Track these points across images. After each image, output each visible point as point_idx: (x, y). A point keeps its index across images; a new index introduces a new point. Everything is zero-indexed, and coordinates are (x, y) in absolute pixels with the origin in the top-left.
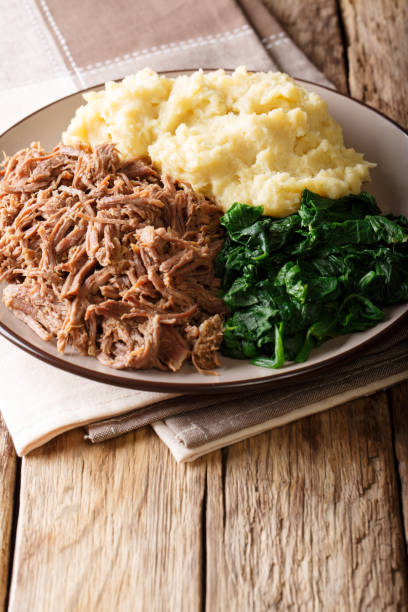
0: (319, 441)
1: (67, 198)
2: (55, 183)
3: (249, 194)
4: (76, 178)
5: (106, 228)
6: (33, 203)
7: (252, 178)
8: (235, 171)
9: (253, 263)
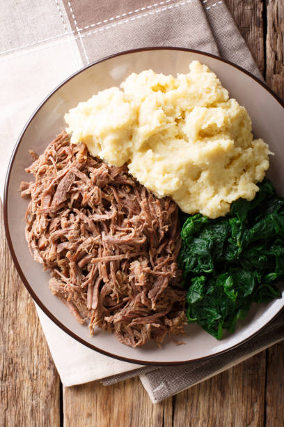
1: (81, 221)
2: (70, 205)
3: (197, 205)
4: (84, 202)
5: (111, 264)
6: (59, 227)
7: (199, 194)
8: (187, 188)
9: (203, 274)
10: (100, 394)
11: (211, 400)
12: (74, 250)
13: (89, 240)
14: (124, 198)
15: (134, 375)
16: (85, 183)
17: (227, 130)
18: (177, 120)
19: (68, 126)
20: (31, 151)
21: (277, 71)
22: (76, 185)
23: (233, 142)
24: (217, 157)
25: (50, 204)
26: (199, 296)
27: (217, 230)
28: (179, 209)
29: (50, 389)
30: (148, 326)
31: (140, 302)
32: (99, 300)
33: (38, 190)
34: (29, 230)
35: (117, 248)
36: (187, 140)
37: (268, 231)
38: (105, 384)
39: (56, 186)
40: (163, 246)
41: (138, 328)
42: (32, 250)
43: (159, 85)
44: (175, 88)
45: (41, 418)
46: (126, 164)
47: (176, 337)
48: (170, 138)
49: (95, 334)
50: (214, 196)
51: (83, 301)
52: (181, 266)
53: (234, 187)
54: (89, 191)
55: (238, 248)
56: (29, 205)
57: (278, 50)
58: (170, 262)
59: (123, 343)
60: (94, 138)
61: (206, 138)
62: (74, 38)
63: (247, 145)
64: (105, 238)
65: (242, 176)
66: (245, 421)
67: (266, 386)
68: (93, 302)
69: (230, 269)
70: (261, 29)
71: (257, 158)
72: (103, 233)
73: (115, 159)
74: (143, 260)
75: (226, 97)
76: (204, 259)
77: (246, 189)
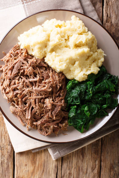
0: (84, 155)
1: (24, 82)
2: (19, 74)
3: (73, 76)
4: (25, 73)
5: (37, 100)
6: (15, 84)
7: (74, 71)
8: (70, 68)
9: (76, 105)
10: (31, 156)
11: (78, 159)
12: (21, 94)
13: (28, 89)
14: (43, 72)
15: (45, 148)
16: (26, 65)
17: (87, 44)
18: (66, 40)
19: (19, 42)
20: (3, 52)
21: (108, 21)
22: (22, 66)
23: (89, 49)
24: (82, 55)
25: (11, 74)
26: (74, 114)
27: (82, 87)
28: (66, 77)
29: (9, 154)
30: (52, 126)
31: (49, 116)
32: (31, 115)
33: (6, 68)
34: (2, 85)
35: (39, 93)
36: (70, 48)
37: (103, 87)
38: (33, 152)
39: (14, 67)
40: (59, 93)
41: (48, 127)
42: (3, 94)
43: (58, 25)
44: (65, 26)
45: (5, 166)
46: (44, 58)
47: (64, 132)
48: (63, 47)
49: (29, 130)
50: (81, 72)
51: (24, 116)
52: (66, 102)
53: (89, 69)
54: (28, 69)
55: (90, 94)
56: (2, 75)
57: (108, 13)
58: (62, 100)
59: (41, 134)
60: (30, 46)
61: (78, 47)
62: (22, 5)
63: (95, 51)
64: (34, 89)
65: (92, 64)
66: (92, 168)
67: (101, 154)
68: (28, 116)
69: (87, 103)
70: (101, 4)
71: (99, 56)
72: (33, 87)
73: (39, 55)
74: (50, 98)
75: (87, 30)
76: (76, 98)
77: (94, 69)
